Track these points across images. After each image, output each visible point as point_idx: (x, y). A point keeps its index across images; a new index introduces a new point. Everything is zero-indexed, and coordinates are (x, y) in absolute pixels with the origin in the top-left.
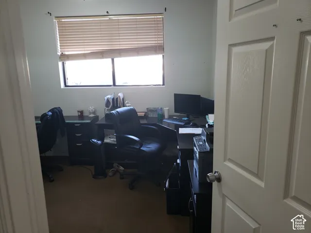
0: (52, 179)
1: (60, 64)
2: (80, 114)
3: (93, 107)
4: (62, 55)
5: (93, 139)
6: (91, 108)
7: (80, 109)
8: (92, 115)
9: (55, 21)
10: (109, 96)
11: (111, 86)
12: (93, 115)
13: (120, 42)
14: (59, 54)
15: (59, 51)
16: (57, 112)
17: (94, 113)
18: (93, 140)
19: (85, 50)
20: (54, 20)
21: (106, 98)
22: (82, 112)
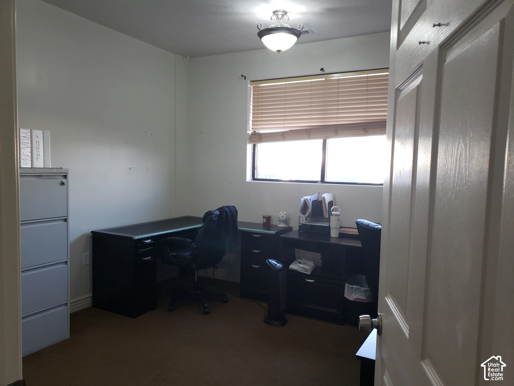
0: (207, 310)
1: (249, 147)
2: (265, 221)
3: (285, 213)
4: (254, 134)
5: (271, 258)
6: (282, 214)
7: (267, 214)
8: (282, 225)
9: (250, 87)
10: (308, 197)
11: (316, 182)
12: (284, 225)
13: (338, 113)
14: (250, 132)
15: (251, 129)
16: (227, 213)
17: (286, 221)
18: (270, 260)
19: (284, 127)
20: (248, 86)
21: (302, 200)
22: (268, 219)
